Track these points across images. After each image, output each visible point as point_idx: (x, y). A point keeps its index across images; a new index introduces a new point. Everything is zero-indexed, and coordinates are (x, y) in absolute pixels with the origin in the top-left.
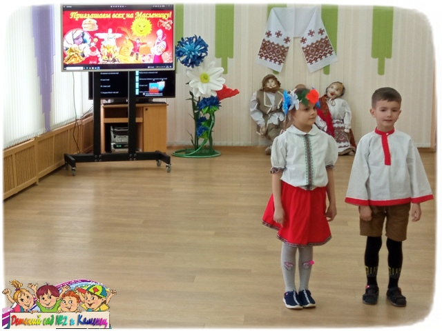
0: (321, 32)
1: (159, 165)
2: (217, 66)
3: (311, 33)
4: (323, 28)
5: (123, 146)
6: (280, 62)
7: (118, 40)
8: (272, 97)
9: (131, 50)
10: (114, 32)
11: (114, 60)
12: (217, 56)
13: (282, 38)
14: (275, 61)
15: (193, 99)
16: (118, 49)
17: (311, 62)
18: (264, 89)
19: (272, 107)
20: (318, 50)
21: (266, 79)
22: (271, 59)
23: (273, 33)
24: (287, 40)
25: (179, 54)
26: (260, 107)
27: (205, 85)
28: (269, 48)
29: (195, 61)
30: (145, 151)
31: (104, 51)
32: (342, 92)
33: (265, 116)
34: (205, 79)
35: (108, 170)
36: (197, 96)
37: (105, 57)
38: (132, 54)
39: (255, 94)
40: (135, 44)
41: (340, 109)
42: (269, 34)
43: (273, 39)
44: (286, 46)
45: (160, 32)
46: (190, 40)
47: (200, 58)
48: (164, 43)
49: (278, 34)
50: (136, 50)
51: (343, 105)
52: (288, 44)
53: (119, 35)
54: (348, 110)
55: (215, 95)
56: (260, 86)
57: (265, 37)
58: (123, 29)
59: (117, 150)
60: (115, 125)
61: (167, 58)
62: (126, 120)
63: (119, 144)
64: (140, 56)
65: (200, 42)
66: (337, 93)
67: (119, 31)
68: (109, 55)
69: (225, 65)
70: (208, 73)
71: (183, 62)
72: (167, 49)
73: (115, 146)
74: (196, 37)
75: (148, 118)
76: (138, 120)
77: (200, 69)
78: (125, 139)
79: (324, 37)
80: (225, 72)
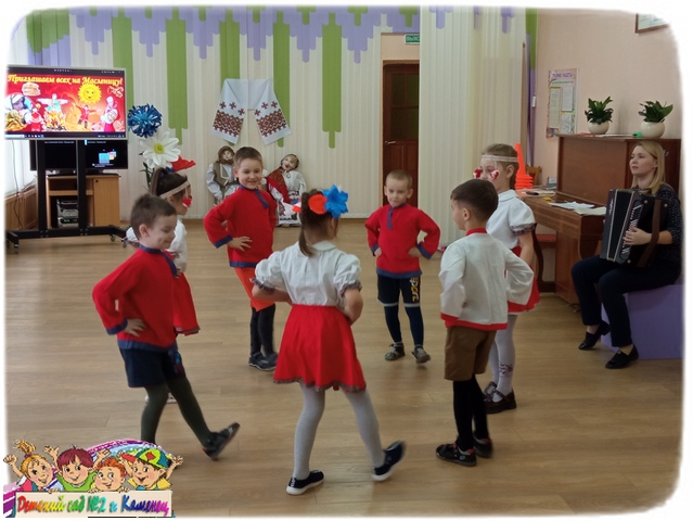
0: (274, 105)
1: (113, 240)
2: (170, 137)
3: (265, 106)
4: (276, 101)
5: (71, 220)
6: (235, 134)
7: (63, 106)
8: (229, 169)
9: (79, 117)
10: (58, 98)
11: (60, 128)
12: (171, 127)
13: (236, 110)
14: (231, 132)
15: (147, 171)
16: (65, 116)
17: (265, 134)
18: (221, 161)
19: (229, 179)
20: (272, 123)
21: (223, 151)
22: (226, 131)
23: (227, 104)
24: (241, 112)
25: (131, 123)
26: (217, 179)
27: (159, 156)
28: (224, 120)
29: (148, 130)
30: (97, 225)
31: (49, 118)
32: (296, 164)
33: (223, 188)
34: (160, 149)
35: (55, 247)
36: (151, 167)
37: (49, 125)
38: (80, 122)
39: (211, 165)
40: (83, 111)
41: (295, 181)
42: (223, 105)
43: (227, 110)
44: (240, 117)
45: (110, 99)
46: (142, 108)
47: (154, 128)
48: (116, 111)
49: (233, 106)
50: (84, 117)
51: (298, 177)
52: (243, 116)
53: (64, 101)
54: (302, 182)
55: (170, 166)
56: (217, 158)
57: (219, 108)
58: (69, 95)
59: (64, 225)
60: (62, 198)
61: (119, 127)
62: (75, 193)
63: (67, 218)
64: (89, 124)
65: (153, 111)
66: (292, 165)
67: (65, 97)
68: (54, 123)
69: (179, 135)
70: (162, 143)
71: (135, 132)
72: (118, 118)
73: (62, 221)
74: (148, 106)
75: (99, 191)
76: (89, 192)
77: (154, 139)
78: (74, 213)
79: (277, 110)
80: (180, 143)
